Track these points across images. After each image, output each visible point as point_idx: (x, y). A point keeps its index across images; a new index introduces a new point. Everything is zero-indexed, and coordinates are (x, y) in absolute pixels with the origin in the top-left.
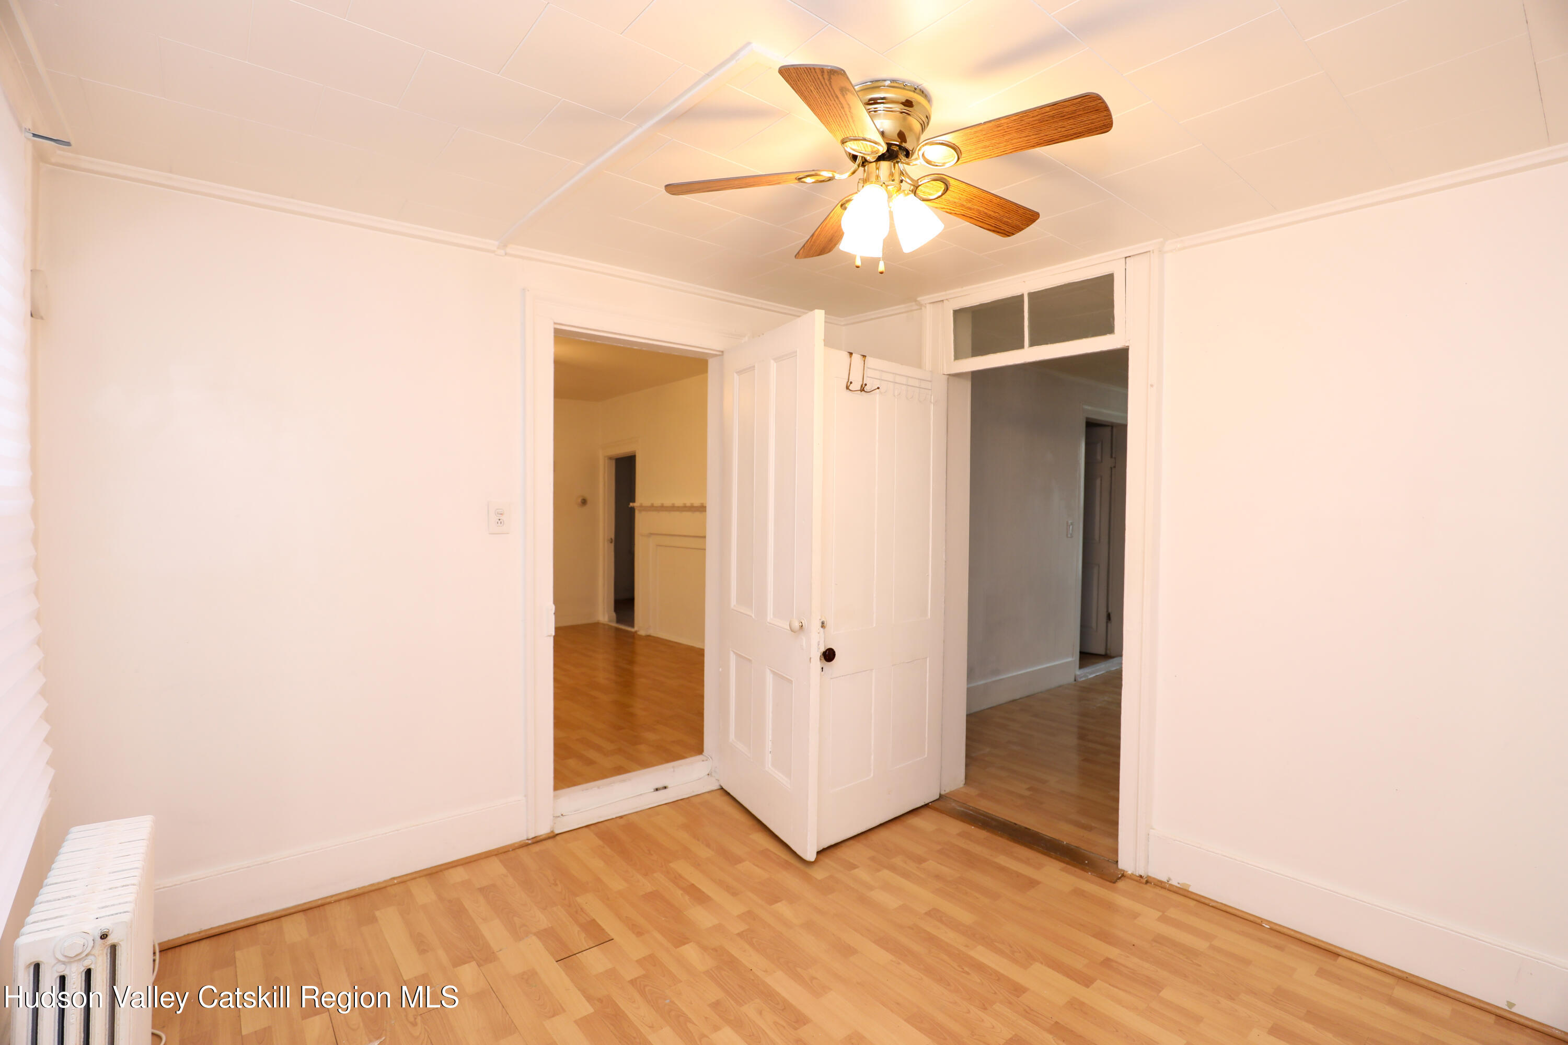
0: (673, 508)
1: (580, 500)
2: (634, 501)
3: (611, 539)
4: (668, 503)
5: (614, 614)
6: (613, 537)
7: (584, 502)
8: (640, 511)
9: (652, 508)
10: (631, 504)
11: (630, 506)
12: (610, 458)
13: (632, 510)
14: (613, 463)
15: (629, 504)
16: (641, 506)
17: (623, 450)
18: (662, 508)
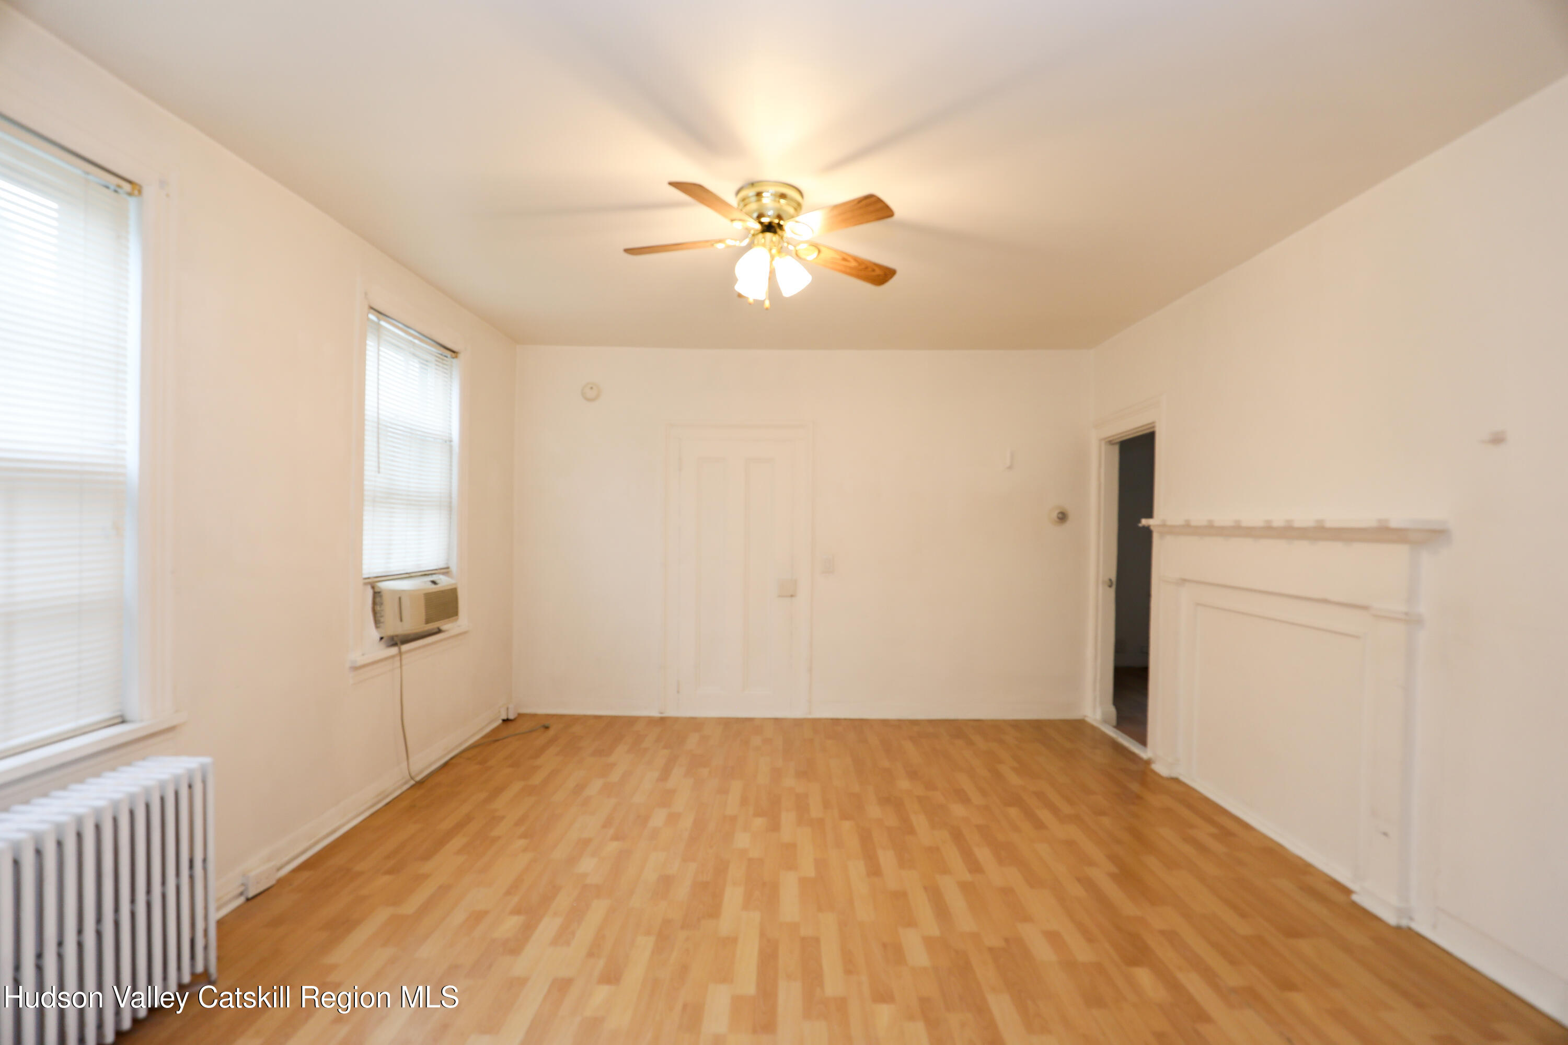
0: (1239, 531)
1: (1055, 515)
2: (1150, 515)
3: (1110, 580)
4: (1224, 518)
5: (1112, 710)
6: (1113, 576)
7: (1063, 517)
8: (1162, 535)
9: (1188, 529)
10: (1144, 522)
11: (1140, 525)
12: (1111, 443)
13: (1148, 532)
14: (1116, 450)
15: (1140, 522)
16: (1164, 525)
17: (1129, 426)
18: (1211, 530)
